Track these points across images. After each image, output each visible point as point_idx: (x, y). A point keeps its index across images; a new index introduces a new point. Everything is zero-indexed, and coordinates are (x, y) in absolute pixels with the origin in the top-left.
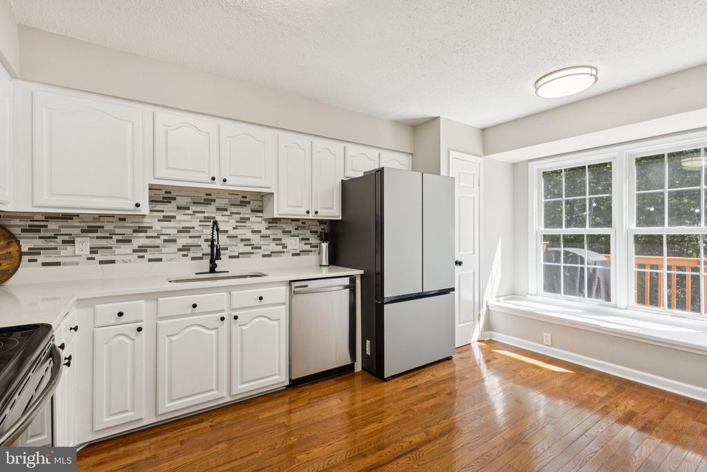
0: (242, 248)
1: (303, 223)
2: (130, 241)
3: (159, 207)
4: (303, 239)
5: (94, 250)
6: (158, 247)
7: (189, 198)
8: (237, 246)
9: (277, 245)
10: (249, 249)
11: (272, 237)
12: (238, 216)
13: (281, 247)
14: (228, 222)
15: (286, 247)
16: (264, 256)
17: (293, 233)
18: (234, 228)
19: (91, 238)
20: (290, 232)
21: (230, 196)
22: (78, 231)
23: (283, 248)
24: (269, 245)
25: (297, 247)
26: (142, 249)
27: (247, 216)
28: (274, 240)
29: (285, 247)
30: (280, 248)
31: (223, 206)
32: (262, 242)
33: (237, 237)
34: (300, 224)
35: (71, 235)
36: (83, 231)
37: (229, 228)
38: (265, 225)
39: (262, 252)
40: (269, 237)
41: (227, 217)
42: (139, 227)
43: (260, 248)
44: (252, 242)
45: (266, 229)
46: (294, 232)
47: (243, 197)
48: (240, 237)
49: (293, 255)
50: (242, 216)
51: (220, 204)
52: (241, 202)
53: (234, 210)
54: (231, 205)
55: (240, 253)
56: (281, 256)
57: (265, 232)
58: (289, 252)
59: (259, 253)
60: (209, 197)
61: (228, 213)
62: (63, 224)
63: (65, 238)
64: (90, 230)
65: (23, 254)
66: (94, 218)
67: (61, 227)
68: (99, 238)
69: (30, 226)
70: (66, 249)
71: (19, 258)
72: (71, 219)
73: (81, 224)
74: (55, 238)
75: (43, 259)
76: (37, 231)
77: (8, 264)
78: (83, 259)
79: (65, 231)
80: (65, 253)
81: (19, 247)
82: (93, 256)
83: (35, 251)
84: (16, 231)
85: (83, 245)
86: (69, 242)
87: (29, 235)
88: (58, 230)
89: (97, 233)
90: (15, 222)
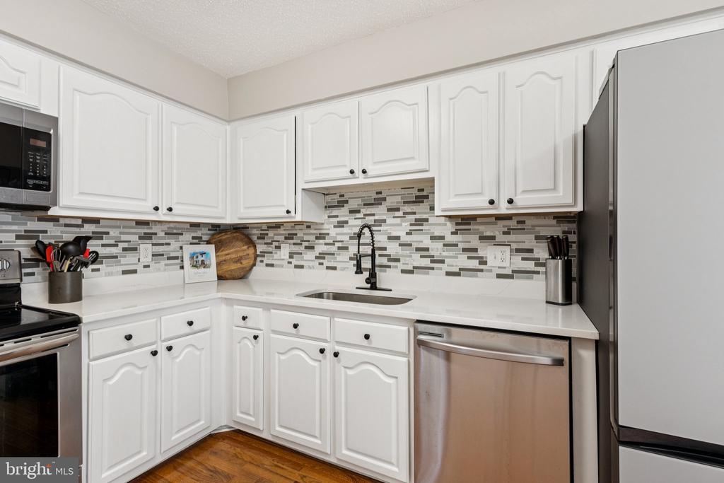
0: (417, 260)
1: (519, 222)
2: (313, 248)
3: (335, 212)
4: (518, 251)
5: (291, 255)
6: (333, 254)
7: (360, 199)
8: (411, 256)
9: (469, 258)
10: (426, 262)
11: (461, 246)
12: (413, 217)
13: (477, 261)
14: (401, 225)
15: (485, 263)
16: (448, 274)
17: (497, 239)
18: (407, 234)
19: (290, 244)
20: (493, 238)
21: (403, 192)
22: (281, 238)
23: (481, 263)
24: (457, 258)
25: (506, 264)
26: (321, 256)
27: (424, 216)
28: (464, 250)
29: (483, 262)
30: (474, 264)
31: (395, 205)
32: (445, 254)
33: (411, 245)
34: (513, 223)
36: (286, 238)
37: (402, 234)
38: (450, 227)
39: (445, 268)
40: (457, 245)
41: (399, 219)
42: (320, 234)
43: (442, 262)
44: (431, 253)
45: (452, 233)
46: (500, 238)
47: (419, 190)
48: (415, 245)
49: (499, 276)
50: (418, 216)
51: (392, 203)
52: (417, 197)
53: (408, 208)
54: (405, 202)
55: (414, 267)
56: (477, 276)
57: (450, 239)
58: (490, 271)
59: (441, 269)
60: (380, 196)
61: (400, 214)
62: (276, 232)
63: (276, 244)
64: (290, 237)
65: (257, 256)
66: (292, 227)
67: (275, 235)
68: (294, 244)
69: (261, 234)
70: (276, 253)
71: (255, 259)
72: (280, 228)
73: (284, 232)
74: (272, 244)
75: (266, 260)
76: (264, 238)
77: (246, 263)
78: (285, 263)
79: (276, 238)
80: (276, 256)
81: (256, 251)
82: (291, 260)
83: (263, 254)
84: (255, 238)
85: (286, 250)
86: (278, 247)
87: (260, 241)
88: (273, 238)
89: (293, 239)
90: (255, 231)
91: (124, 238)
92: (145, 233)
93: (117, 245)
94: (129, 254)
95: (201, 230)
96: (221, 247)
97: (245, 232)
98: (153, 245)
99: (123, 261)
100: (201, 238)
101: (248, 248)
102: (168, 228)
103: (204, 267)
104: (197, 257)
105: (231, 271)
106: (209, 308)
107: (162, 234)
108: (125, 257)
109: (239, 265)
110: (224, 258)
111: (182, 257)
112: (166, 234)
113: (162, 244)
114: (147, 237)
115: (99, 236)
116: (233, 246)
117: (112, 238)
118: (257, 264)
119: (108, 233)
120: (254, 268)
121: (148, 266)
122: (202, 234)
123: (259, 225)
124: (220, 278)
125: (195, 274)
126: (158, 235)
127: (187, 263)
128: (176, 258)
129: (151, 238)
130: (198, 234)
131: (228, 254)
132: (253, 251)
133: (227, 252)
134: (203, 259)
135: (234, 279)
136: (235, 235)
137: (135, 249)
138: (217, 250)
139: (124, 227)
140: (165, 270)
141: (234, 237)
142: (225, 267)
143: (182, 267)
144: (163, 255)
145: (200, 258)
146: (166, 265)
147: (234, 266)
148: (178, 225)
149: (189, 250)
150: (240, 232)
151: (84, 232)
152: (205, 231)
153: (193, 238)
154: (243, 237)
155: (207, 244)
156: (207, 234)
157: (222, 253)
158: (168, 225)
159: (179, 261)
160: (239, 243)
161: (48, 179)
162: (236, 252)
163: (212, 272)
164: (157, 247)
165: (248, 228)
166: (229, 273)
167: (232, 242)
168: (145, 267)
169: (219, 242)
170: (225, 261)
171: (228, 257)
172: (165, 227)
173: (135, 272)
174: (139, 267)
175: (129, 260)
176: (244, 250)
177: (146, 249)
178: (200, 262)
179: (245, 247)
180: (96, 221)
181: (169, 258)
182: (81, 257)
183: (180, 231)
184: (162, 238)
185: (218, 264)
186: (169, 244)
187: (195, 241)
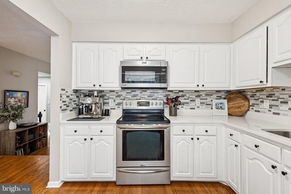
5: (271, 106)
19: (270, 100)
22: (265, 97)
35: (263, 98)
36: (267, 97)
62: (261, 93)
63: (261, 100)
64: (270, 96)
65: (250, 106)
66: (271, 90)
67: (260, 95)
68: (273, 100)
69: (252, 95)
70: (261, 105)
71: (249, 107)
72: (263, 91)
73: (267, 93)
74: (258, 100)
75: (255, 108)
76: (254, 97)
77: (243, 109)
78: (267, 111)
79: (261, 97)
80: (261, 107)
81: (249, 103)
82: (270, 109)
83: (253, 105)
84: (249, 97)
85: (267, 104)
86: (262, 102)
87: (252, 98)
88: (259, 96)
89: (272, 97)
90: (249, 93)
91: (191, 96)
92: (198, 95)
93: (188, 99)
94: (192, 102)
95: (221, 93)
96: (230, 101)
97: (244, 93)
98: (201, 99)
99: (190, 104)
100: (221, 96)
101: (245, 101)
102: (206, 93)
103: (222, 109)
104: (219, 105)
105: (235, 112)
106: (216, 127)
107: (204, 95)
108: (191, 103)
109: (240, 110)
110: (231, 106)
111: (212, 104)
112: (206, 95)
113: (204, 99)
114: (198, 96)
115: (183, 96)
116: (236, 101)
117: (187, 97)
118: (250, 110)
119: (186, 95)
120: (248, 112)
121: (199, 107)
122: (221, 95)
123: (251, 90)
124: (229, 114)
125: (218, 112)
126: (202, 96)
127: (214, 107)
128: (210, 105)
129: (200, 97)
130: (220, 95)
131: (234, 104)
132: (248, 103)
133: (233, 103)
134: (221, 105)
135: (236, 116)
136: (237, 95)
137: (194, 101)
138: (228, 102)
139: (191, 93)
140: (205, 109)
141: (237, 96)
142: (232, 110)
143: (212, 109)
144: (204, 103)
145: (220, 105)
146: (205, 107)
147: (237, 110)
148: (210, 92)
149: (215, 102)
150: (241, 94)
151: (179, 95)
152: (223, 93)
153: (217, 97)
154: (242, 96)
155: (224, 99)
156: (224, 95)
157: (231, 103)
158: (206, 92)
159: (211, 106)
160: (239, 99)
161: (166, 80)
162: (238, 103)
163: (226, 112)
164: (202, 100)
165: (245, 92)
166: (234, 113)
167: (236, 99)
168: (198, 107)
169: (230, 98)
170: (232, 107)
171: (234, 106)
172: (205, 93)
173: (194, 109)
174: (196, 107)
175: (192, 104)
176: (242, 103)
177: (198, 101)
178: (220, 107)
179: (243, 101)
180: (182, 91)
181: (207, 105)
182: (176, 103)
183: (211, 94)
184: (203, 97)
185: (228, 109)
186: (207, 99)
187: (218, 98)
